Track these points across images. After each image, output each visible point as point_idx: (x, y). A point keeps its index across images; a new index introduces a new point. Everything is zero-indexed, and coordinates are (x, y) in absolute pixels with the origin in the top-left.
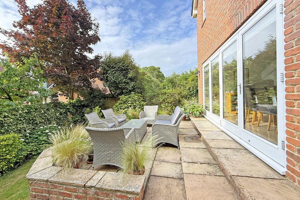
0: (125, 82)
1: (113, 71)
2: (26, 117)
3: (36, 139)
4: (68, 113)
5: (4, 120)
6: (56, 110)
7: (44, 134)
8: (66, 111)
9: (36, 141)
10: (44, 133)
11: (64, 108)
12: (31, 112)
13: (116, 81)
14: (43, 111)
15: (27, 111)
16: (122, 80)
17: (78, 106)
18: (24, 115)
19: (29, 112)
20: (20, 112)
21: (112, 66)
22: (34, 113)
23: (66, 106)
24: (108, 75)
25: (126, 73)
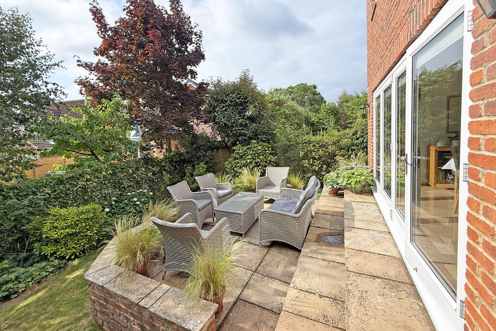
0: (241, 125)
1: (223, 107)
2: (111, 179)
3: (122, 210)
4: (164, 172)
5: (87, 184)
6: (147, 168)
7: (132, 204)
8: (161, 169)
9: (122, 212)
10: (132, 202)
11: (158, 165)
12: (116, 173)
13: (228, 123)
14: (131, 171)
15: (112, 172)
16: (237, 120)
17: (176, 162)
18: (109, 177)
19: (114, 174)
20: (104, 173)
21: (222, 100)
22: (120, 173)
23: (160, 163)
24: (216, 115)
25: (244, 109)
